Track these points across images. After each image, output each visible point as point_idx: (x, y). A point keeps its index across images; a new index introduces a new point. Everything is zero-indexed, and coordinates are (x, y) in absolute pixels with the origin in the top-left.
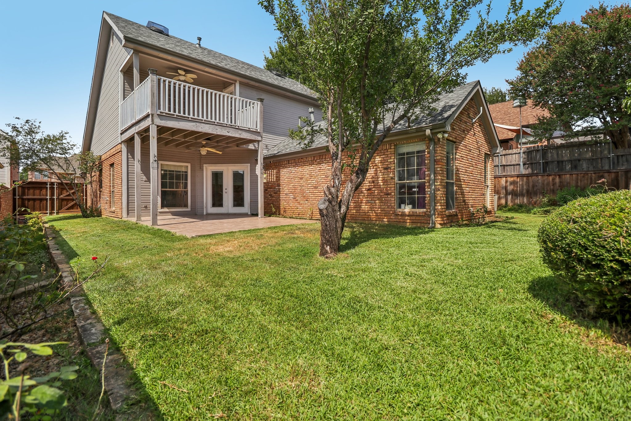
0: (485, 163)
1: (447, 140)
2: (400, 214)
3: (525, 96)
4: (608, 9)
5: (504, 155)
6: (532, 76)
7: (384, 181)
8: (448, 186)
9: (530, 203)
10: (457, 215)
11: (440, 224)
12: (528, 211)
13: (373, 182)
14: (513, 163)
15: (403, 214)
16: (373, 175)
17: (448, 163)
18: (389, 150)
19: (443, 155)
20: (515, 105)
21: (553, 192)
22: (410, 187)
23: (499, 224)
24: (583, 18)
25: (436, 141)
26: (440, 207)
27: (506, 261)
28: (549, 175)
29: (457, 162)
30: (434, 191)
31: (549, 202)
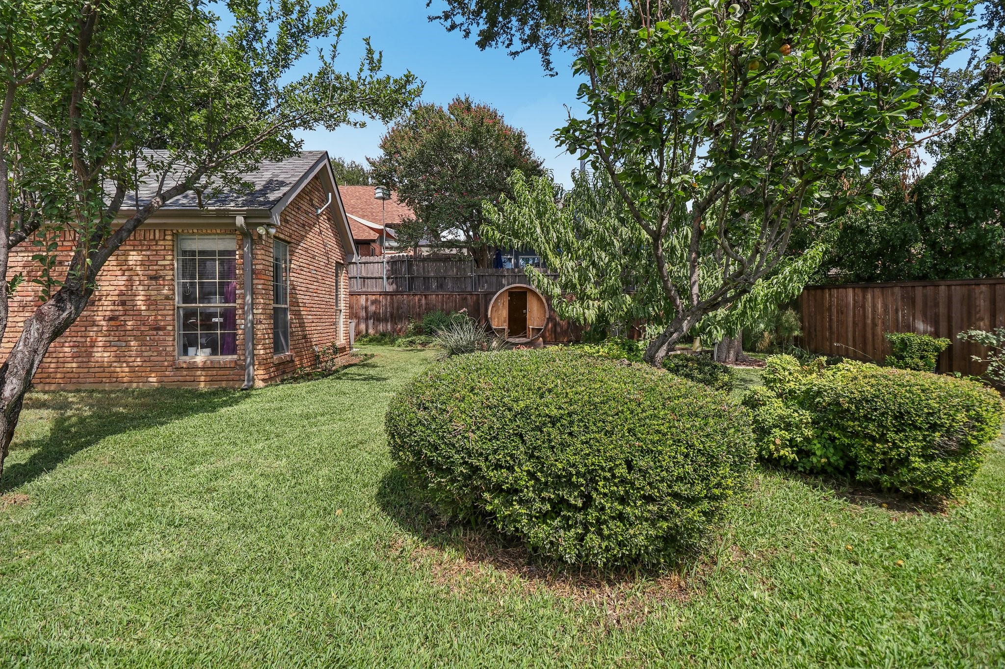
0: (337, 276)
1: (275, 237)
2: (184, 366)
3: (390, 186)
4: (473, 105)
5: (364, 263)
6: (397, 161)
7: (150, 302)
8: (277, 316)
9: (394, 330)
10: (292, 361)
11: (263, 380)
12: (392, 342)
13: (123, 303)
14: (374, 276)
15: (192, 367)
16: (123, 288)
17: (276, 277)
18: (161, 243)
19: (267, 263)
20: (377, 195)
21: (419, 316)
22: (207, 316)
23: (353, 370)
24: (450, 107)
25: (255, 238)
26: (262, 352)
27: (353, 447)
28: (414, 295)
29: (292, 274)
30: (253, 324)
31: (414, 329)
